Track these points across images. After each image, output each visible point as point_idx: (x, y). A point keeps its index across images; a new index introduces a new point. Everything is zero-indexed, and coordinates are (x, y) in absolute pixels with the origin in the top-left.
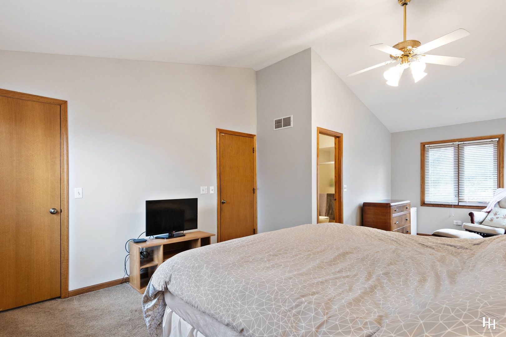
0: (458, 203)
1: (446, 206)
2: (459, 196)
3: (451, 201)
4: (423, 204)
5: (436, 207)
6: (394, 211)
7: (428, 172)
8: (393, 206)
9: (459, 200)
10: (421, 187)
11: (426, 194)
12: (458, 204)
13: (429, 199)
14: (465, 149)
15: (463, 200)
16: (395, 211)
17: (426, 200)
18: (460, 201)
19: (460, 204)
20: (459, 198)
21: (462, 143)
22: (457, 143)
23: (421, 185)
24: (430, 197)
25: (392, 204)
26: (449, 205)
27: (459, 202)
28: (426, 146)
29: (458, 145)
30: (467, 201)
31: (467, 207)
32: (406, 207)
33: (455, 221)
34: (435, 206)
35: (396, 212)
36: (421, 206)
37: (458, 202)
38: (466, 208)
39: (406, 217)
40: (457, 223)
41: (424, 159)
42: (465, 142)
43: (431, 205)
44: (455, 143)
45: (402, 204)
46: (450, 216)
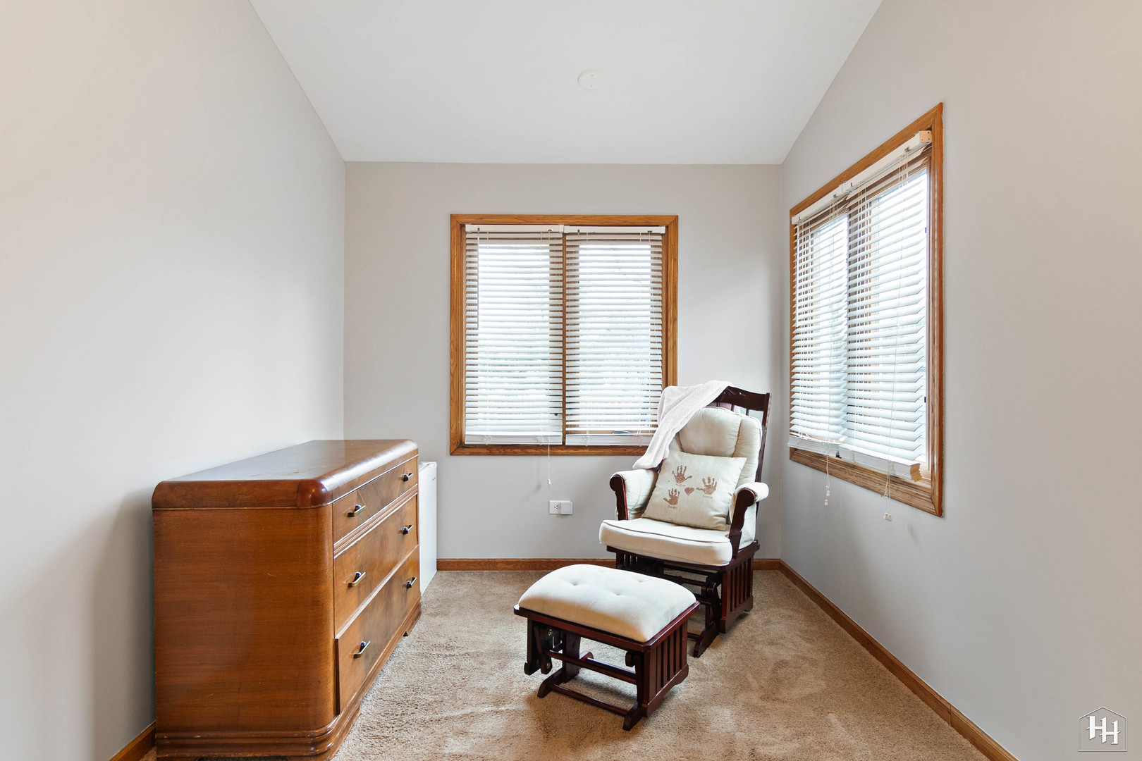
0: (564, 438)
1: (530, 451)
2: (564, 415)
3: (544, 431)
4: (460, 446)
5: (500, 454)
6: (342, 520)
7: (475, 325)
8: (338, 490)
9: (565, 426)
10: (452, 383)
11: (468, 410)
12: (564, 443)
13: (478, 428)
14: (581, 252)
15: (574, 426)
16: (351, 515)
17: (467, 433)
18: (571, 432)
19: (570, 441)
20: (564, 421)
21: (574, 229)
22: (561, 228)
23: (452, 375)
24: (480, 421)
25: (328, 484)
26: (537, 447)
27: (565, 433)
28: (469, 228)
29: (565, 235)
30: (588, 429)
31: (587, 451)
32: (402, 476)
33: (553, 502)
34: (495, 451)
35: (355, 519)
36: (452, 454)
37: (561, 434)
38: (583, 455)
39: (402, 523)
40: (559, 507)
41: (462, 278)
42: (583, 229)
43: (485, 451)
44: (553, 228)
45: (383, 468)
46: (539, 487)
